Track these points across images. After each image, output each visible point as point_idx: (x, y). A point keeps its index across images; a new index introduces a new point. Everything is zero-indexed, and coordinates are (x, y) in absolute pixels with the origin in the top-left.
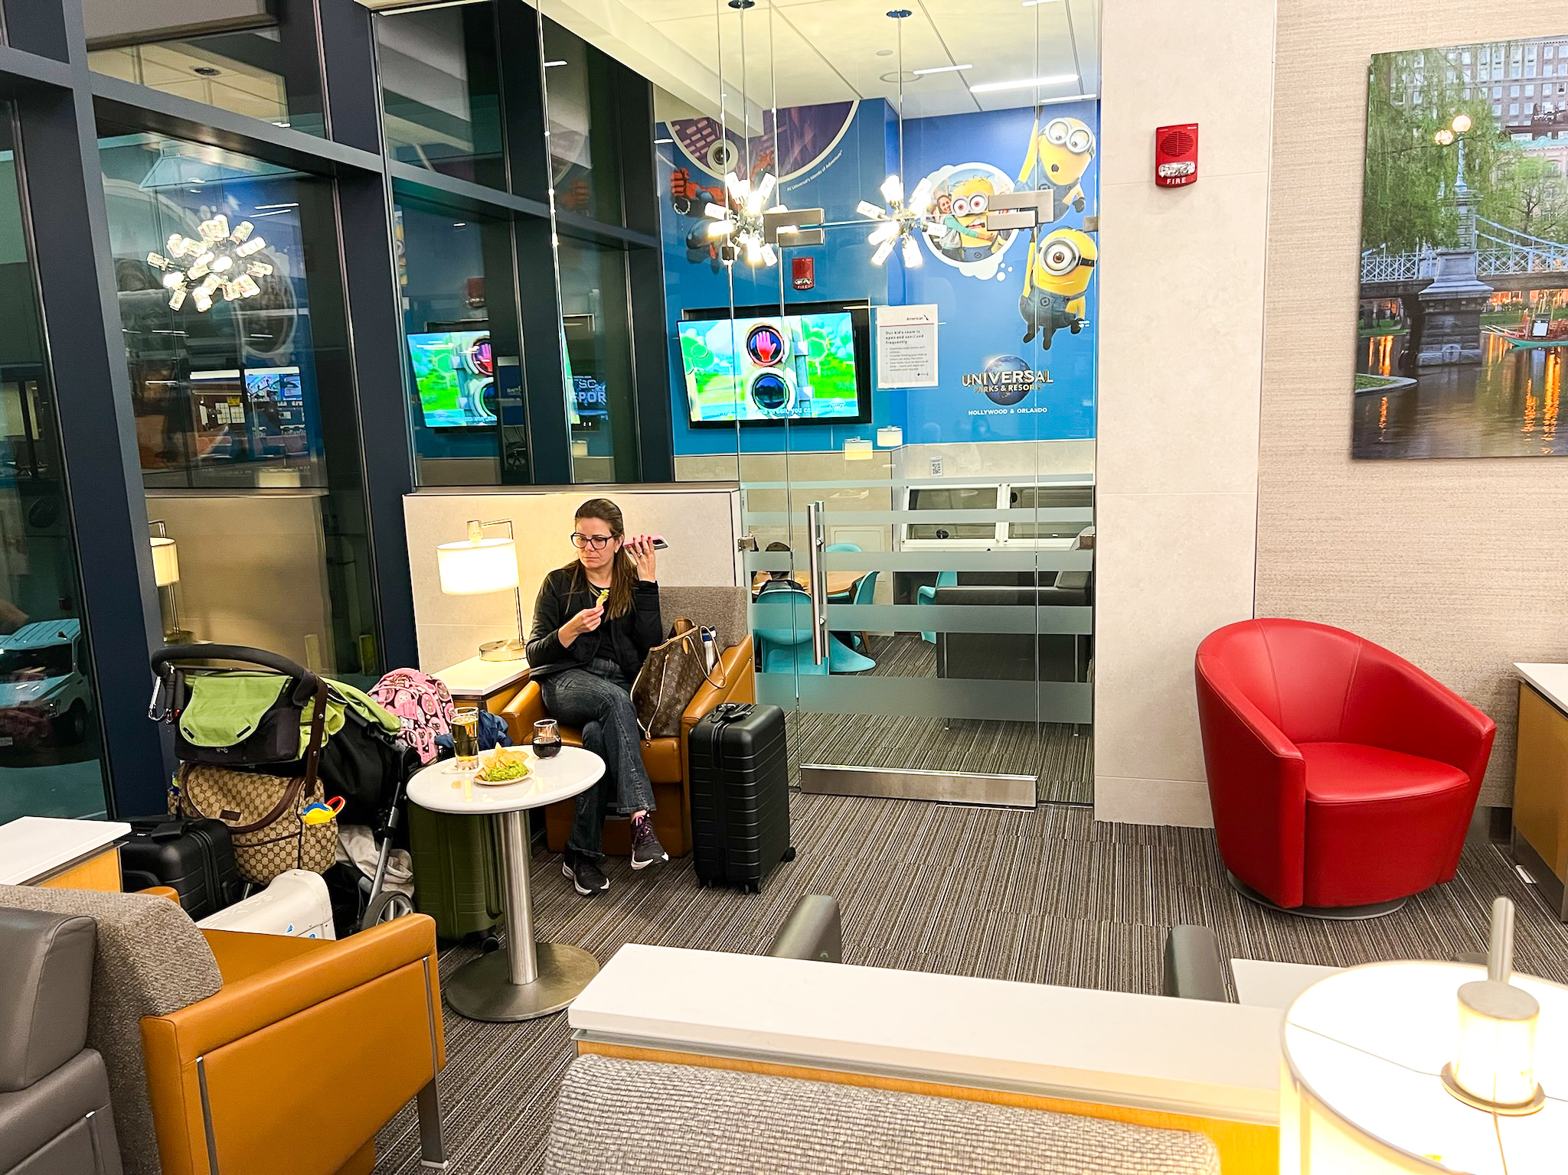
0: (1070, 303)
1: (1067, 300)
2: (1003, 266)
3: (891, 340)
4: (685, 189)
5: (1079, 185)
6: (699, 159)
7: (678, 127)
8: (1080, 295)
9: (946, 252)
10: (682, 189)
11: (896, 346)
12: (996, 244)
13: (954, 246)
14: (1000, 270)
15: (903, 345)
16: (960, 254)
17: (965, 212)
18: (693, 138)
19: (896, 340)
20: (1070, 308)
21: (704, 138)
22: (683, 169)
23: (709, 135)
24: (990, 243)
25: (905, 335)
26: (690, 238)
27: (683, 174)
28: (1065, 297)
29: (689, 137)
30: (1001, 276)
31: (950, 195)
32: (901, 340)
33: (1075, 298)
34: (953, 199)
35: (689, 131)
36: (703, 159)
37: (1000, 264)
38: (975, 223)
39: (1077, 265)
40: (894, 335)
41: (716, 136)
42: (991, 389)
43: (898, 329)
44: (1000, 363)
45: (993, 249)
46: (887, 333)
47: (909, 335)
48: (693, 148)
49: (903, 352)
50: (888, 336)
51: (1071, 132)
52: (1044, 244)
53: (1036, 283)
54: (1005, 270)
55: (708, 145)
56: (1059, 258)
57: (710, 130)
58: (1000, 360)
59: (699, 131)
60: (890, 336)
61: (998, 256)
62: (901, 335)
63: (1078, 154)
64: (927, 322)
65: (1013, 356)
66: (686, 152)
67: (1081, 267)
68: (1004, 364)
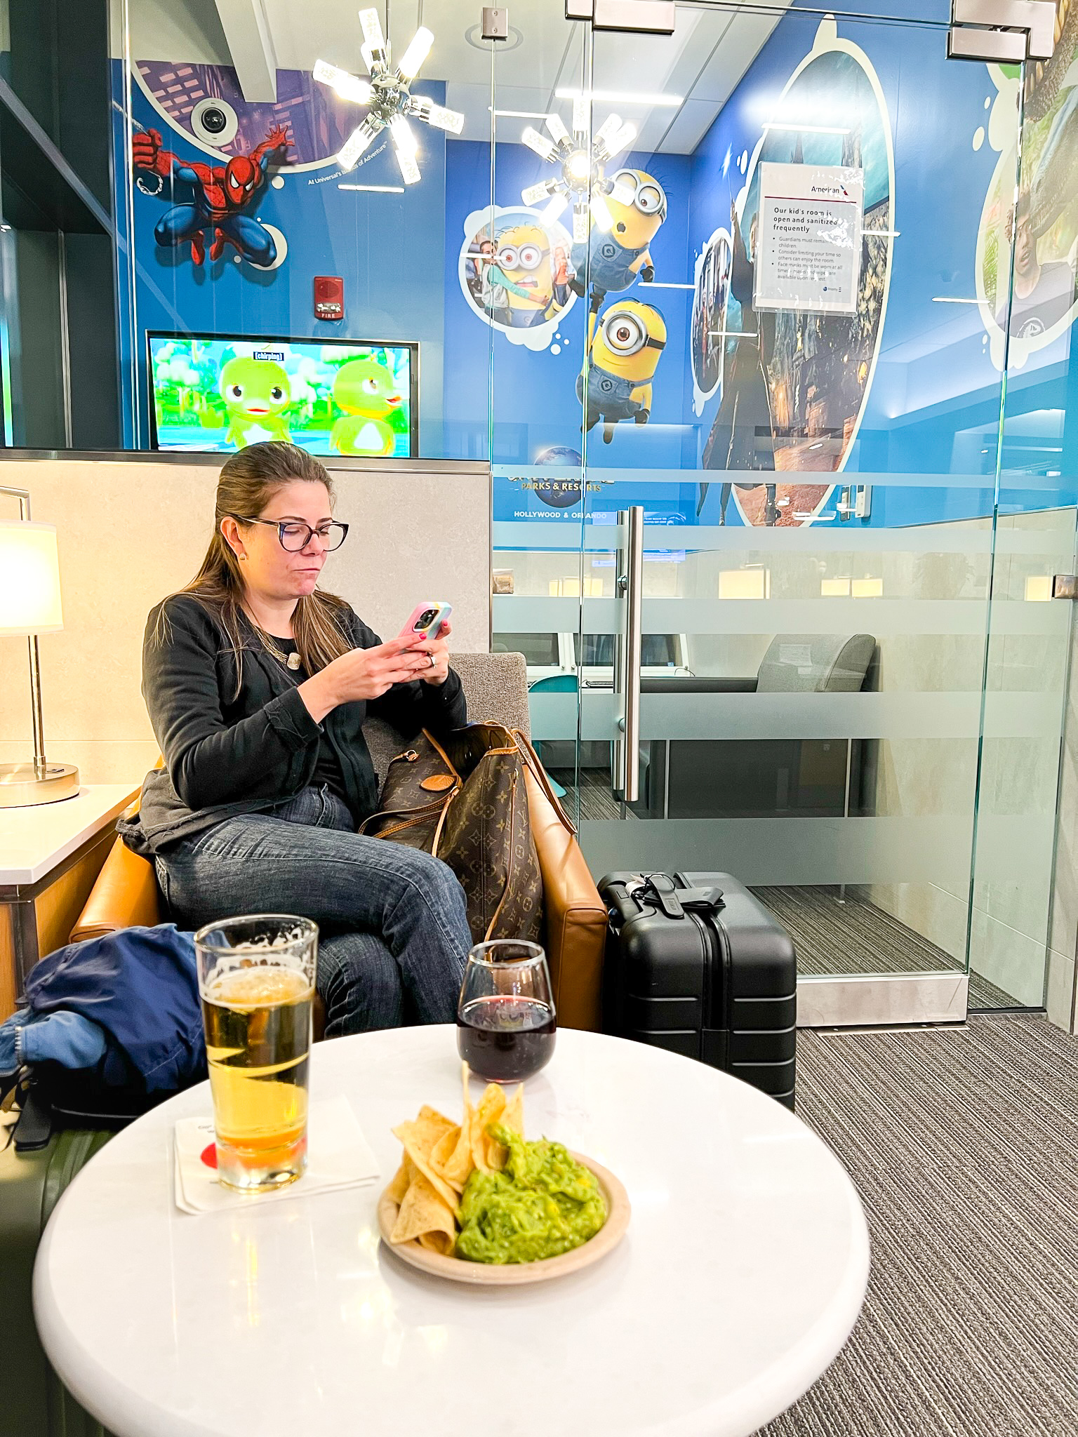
0: (635, 390)
1: (632, 385)
2: (558, 336)
3: (781, 224)
4: (155, 161)
5: (647, 250)
6: (179, 120)
7: (146, 70)
8: (646, 381)
9: (489, 312)
10: (150, 159)
11: (790, 234)
12: (551, 309)
13: (499, 306)
14: (554, 341)
15: (802, 234)
16: (506, 316)
17: (513, 265)
18: (170, 90)
19: (791, 225)
20: (635, 395)
21: (186, 91)
22: (154, 131)
23: (195, 89)
24: (544, 308)
25: (808, 217)
26: (161, 229)
27: (153, 137)
28: (629, 382)
29: (164, 87)
30: (556, 350)
31: (496, 242)
32: (800, 225)
33: (640, 384)
34: (500, 246)
35: (164, 79)
36: (185, 120)
37: (554, 335)
38: (526, 281)
39: (644, 345)
40: (787, 215)
41: (205, 91)
42: (541, 486)
43: (795, 205)
44: (553, 455)
45: (547, 315)
46: (777, 210)
47: (814, 217)
48: (169, 103)
49: (802, 246)
50: (779, 215)
51: (640, 187)
52: (607, 316)
53: (596, 362)
54: (560, 342)
55: (192, 102)
56: (623, 335)
57: (195, 82)
58: (552, 451)
59: (179, 81)
60: (782, 216)
61: (552, 325)
62: (800, 216)
63: (648, 214)
64: (846, 199)
65: (568, 448)
66: (159, 108)
67: (647, 349)
68: (557, 457)
